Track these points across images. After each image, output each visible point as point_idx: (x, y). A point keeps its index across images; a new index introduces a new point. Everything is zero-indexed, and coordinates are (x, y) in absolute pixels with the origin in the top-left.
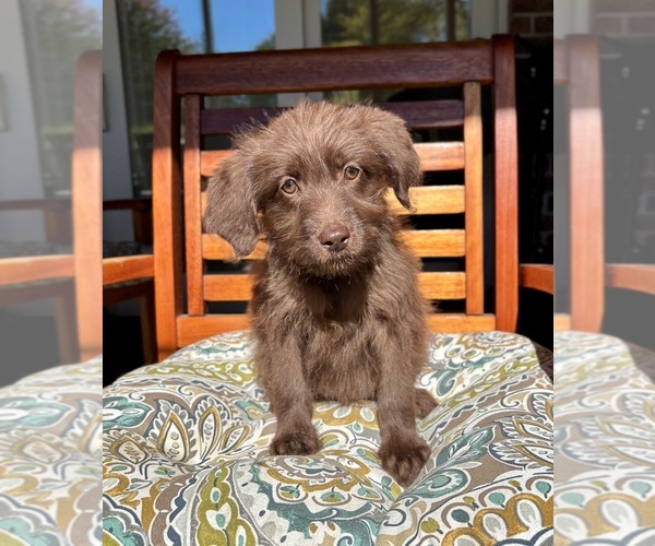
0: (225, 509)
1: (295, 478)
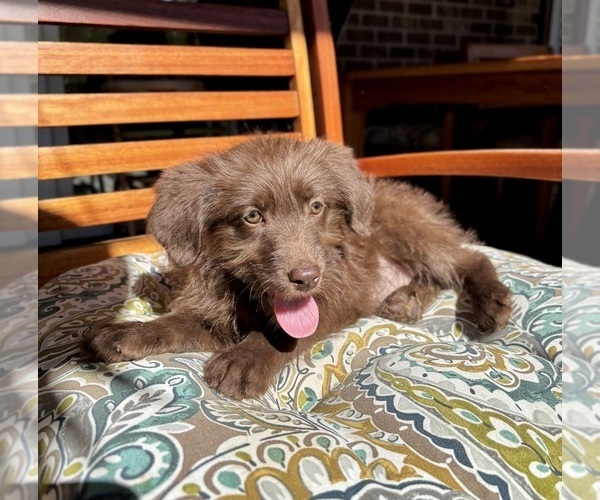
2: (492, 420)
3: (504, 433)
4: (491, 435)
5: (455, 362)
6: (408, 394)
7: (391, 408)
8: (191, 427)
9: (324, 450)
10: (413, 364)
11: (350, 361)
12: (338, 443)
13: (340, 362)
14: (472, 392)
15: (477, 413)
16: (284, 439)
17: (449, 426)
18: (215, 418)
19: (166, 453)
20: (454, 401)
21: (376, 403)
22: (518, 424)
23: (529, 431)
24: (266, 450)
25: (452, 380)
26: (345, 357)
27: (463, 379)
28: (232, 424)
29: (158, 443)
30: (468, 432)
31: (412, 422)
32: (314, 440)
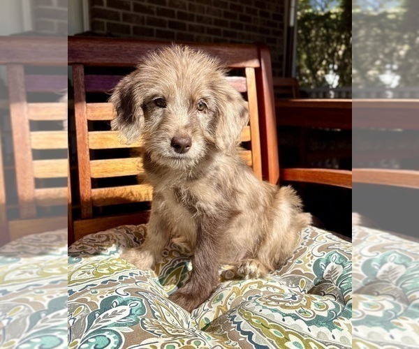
0: (293, 338)
1: (295, 305)
2: (290, 335)
3: (296, 344)
4: (287, 344)
5: (280, 303)
6: (249, 321)
7: (239, 328)
8: (132, 330)
9: (196, 347)
10: (258, 304)
11: (230, 303)
12: (205, 345)
13: (225, 304)
14: (284, 320)
15: (283, 332)
16: (178, 341)
17: (265, 339)
18: (145, 328)
19: (117, 340)
20: (272, 325)
21: (233, 325)
22: (305, 339)
23: (311, 343)
24: (166, 346)
25: (275, 314)
26: (229, 301)
27: (280, 313)
28: (153, 332)
29: (115, 335)
30: (275, 342)
31: (247, 336)
32: (192, 342)
